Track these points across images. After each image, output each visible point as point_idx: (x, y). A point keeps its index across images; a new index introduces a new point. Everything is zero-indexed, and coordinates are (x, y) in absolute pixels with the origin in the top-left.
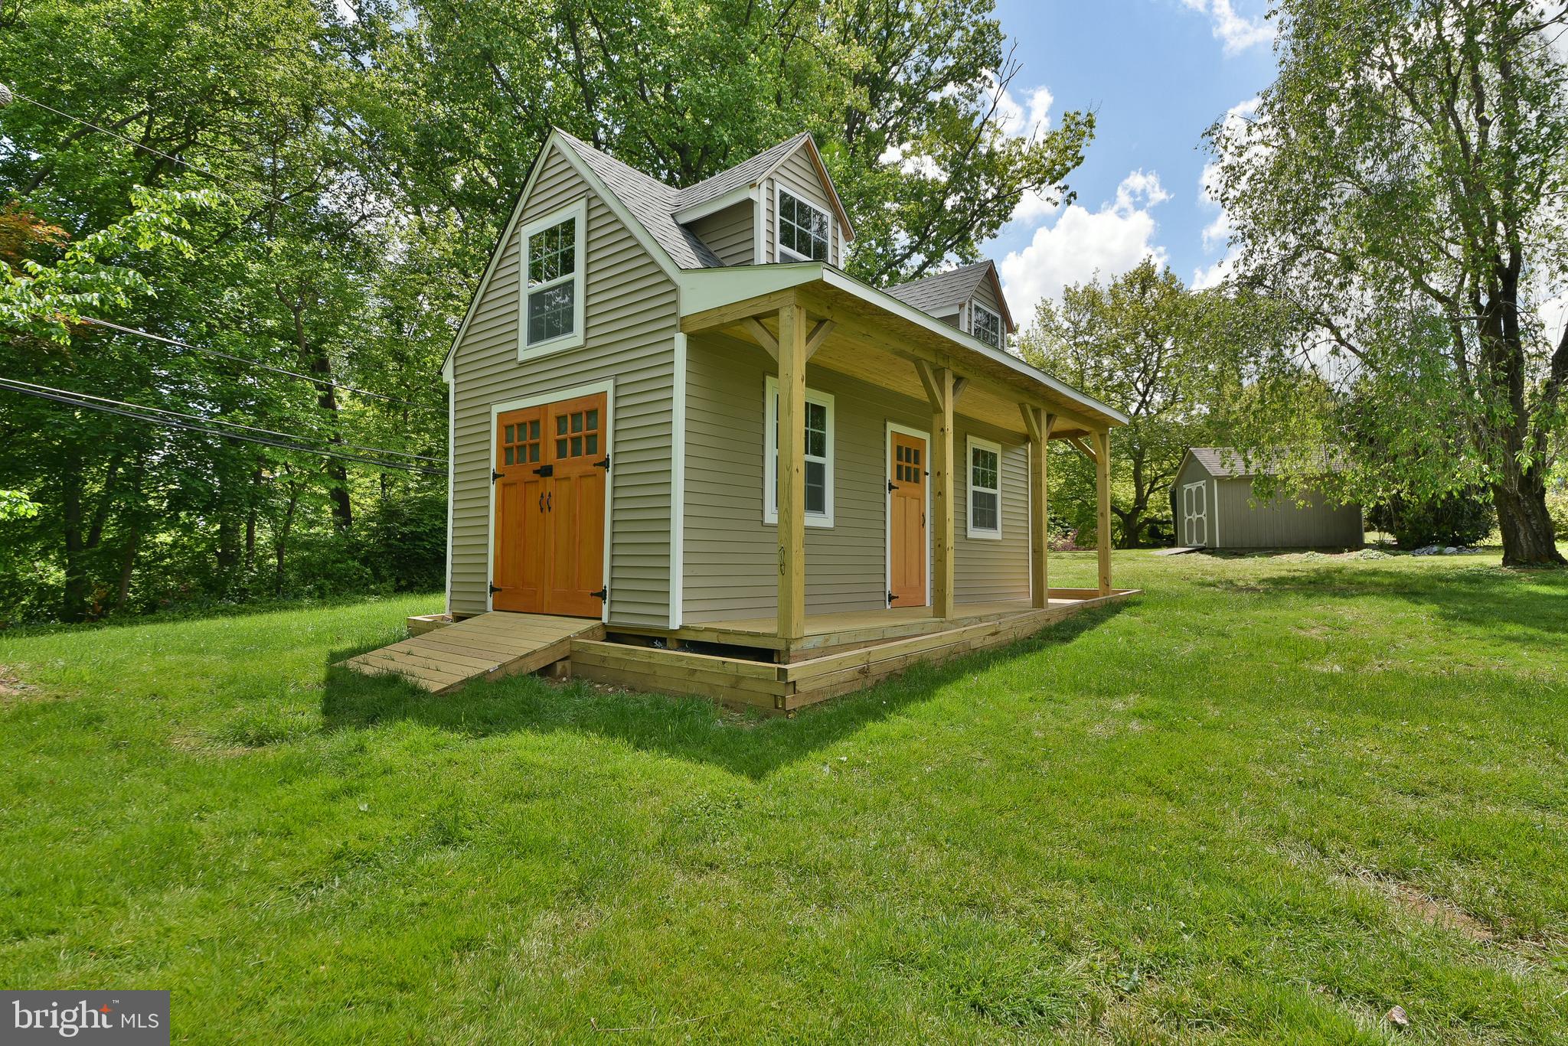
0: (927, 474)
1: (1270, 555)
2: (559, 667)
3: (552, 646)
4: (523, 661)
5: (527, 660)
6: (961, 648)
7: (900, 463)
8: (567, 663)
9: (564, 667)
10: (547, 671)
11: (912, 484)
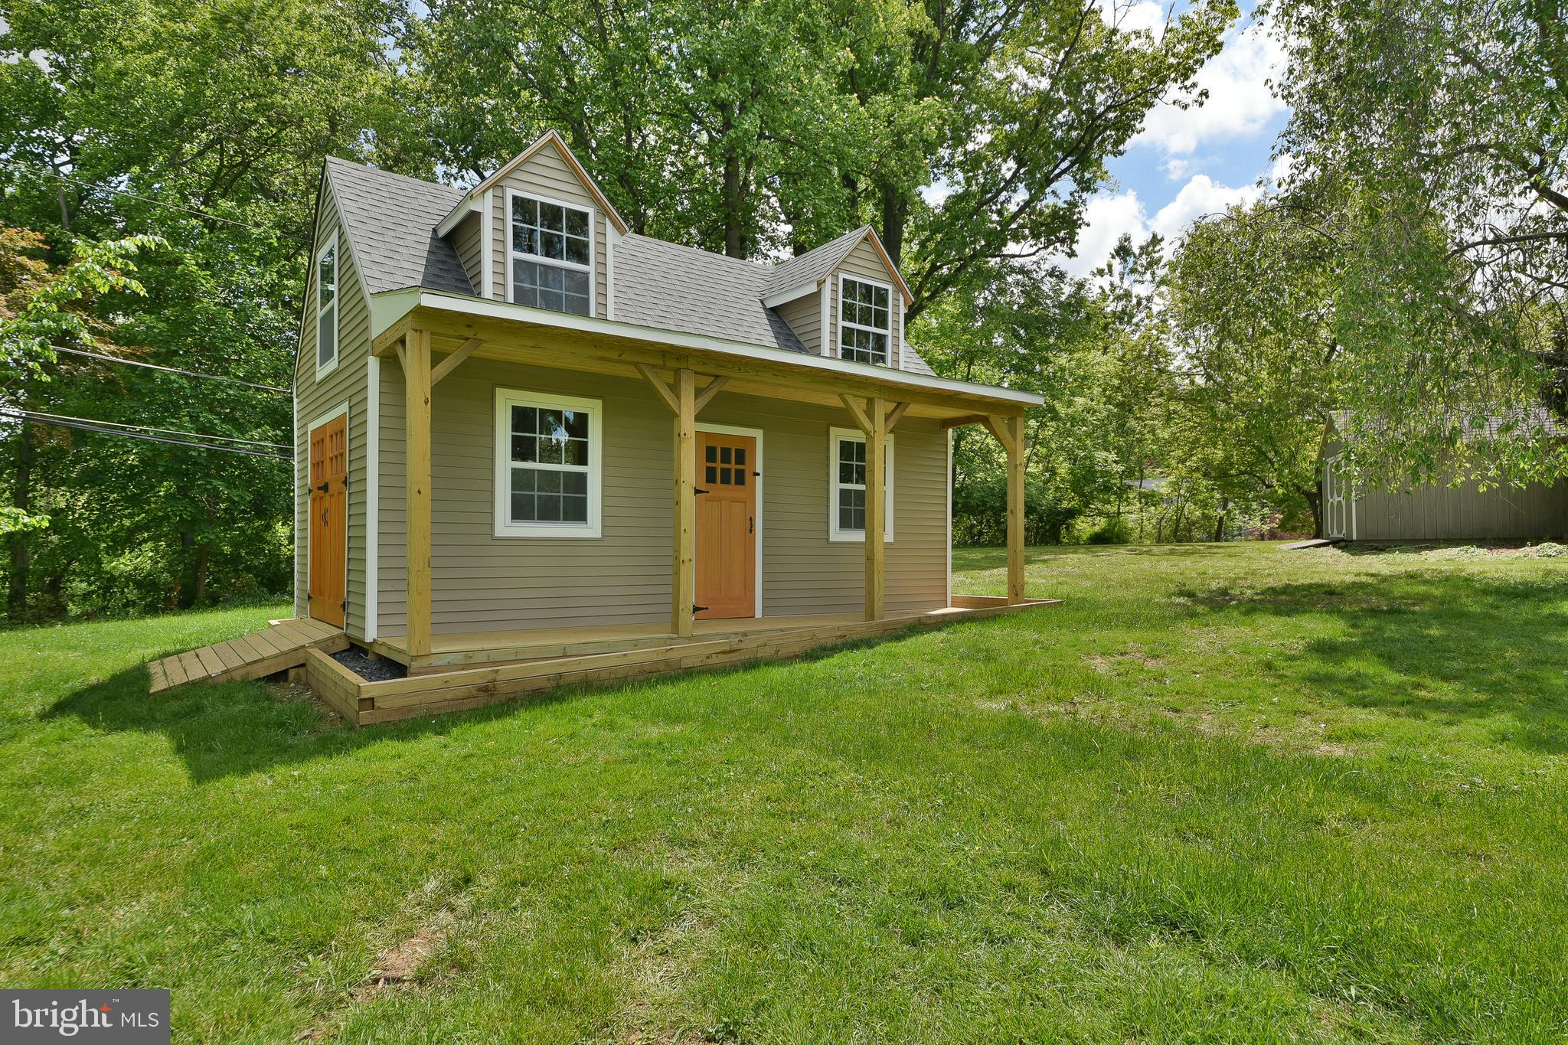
0: (758, 474)
1: (1418, 550)
2: (292, 674)
3: (283, 654)
4: (249, 667)
5: (255, 666)
6: (662, 667)
7: (710, 465)
8: (301, 671)
9: (298, 673)
10: (280, 677)
11: (733, 486)
